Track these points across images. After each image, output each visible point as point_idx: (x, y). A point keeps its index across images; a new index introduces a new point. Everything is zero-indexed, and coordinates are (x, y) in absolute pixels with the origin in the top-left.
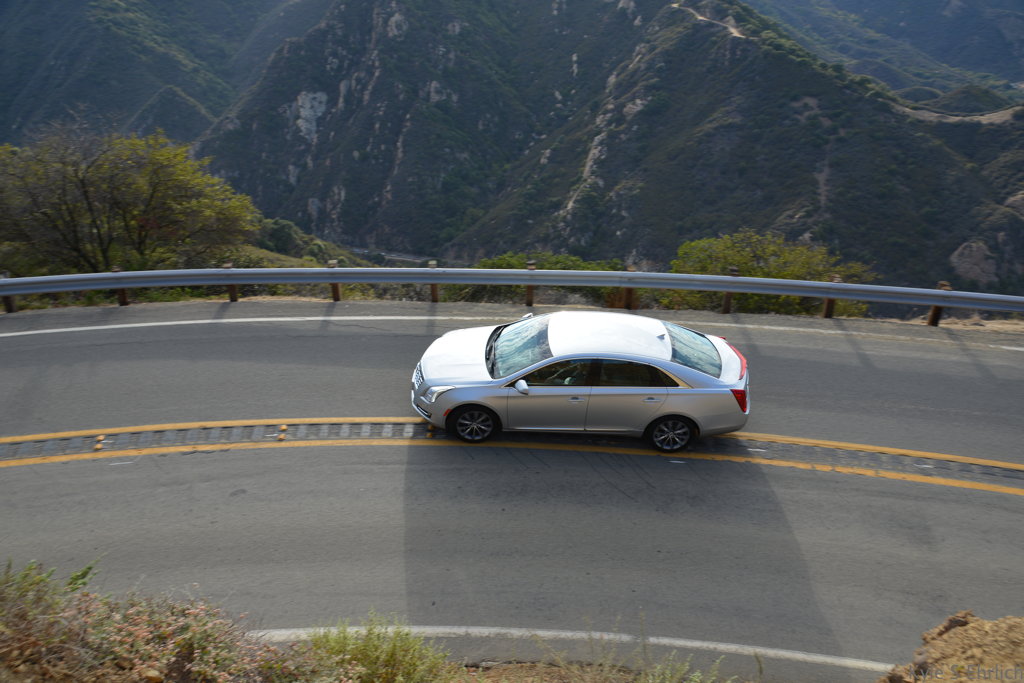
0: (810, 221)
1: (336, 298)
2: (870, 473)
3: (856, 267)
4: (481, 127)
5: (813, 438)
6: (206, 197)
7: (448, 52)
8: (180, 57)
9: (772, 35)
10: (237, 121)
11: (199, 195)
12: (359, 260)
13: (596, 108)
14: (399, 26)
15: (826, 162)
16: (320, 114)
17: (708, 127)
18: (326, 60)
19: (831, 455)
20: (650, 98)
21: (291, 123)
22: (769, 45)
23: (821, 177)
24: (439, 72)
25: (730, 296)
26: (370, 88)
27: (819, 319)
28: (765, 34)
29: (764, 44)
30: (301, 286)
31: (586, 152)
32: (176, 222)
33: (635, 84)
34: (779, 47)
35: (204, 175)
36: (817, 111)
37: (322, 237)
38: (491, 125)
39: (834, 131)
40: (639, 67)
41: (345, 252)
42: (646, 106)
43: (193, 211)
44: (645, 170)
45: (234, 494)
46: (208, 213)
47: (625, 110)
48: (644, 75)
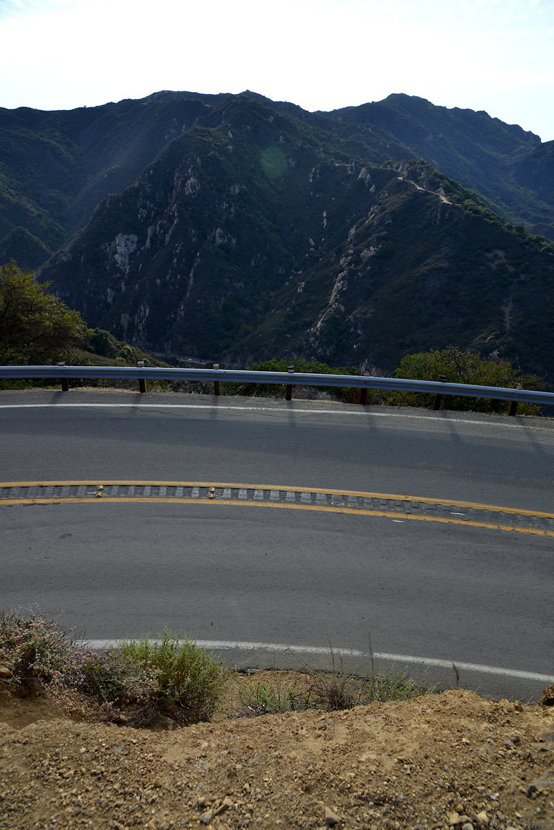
0: (498, 342)
1: (143, 390)
2: (541, 533)
3: (533, 378)
4: (253, 264)
5: (499, 505)
6: (46, 311)
7: (230, 207)
8: (29, 206)
9: (472, 203)
10: (69, 255)
11: (41, 310)
12: (158, 361)
13: (340, 253)
14: (193, 187)
15: (510, 299)
16: (132, 251)
17: (423, 269)
18: (138, 210)
19: (513, 518)
20: (380, 246)
21: (110, 257)
22: (470, 210)
23: (507, 310)
24: (223, 222)
25: (439, 397)
26: (170, 232)
27: (505, 416)
28: (466, 202)
29: (466, 209)
30: (114, 381)
31: (332, 285)
32: (22, 330)
33: (370, 235)
34: (477, 212)
35: (44, 295)
36: (504, 260)
37: (130, 344)
38: (261, 263)
39: (517, 275)
40: (373, 223)
41: (147, 355)
42: (377, 252)
43: (36, 322)
44: (376, 300)
45: (63, 536)
46: (47, 323)
47: (362, 254)
48: (376, 229)
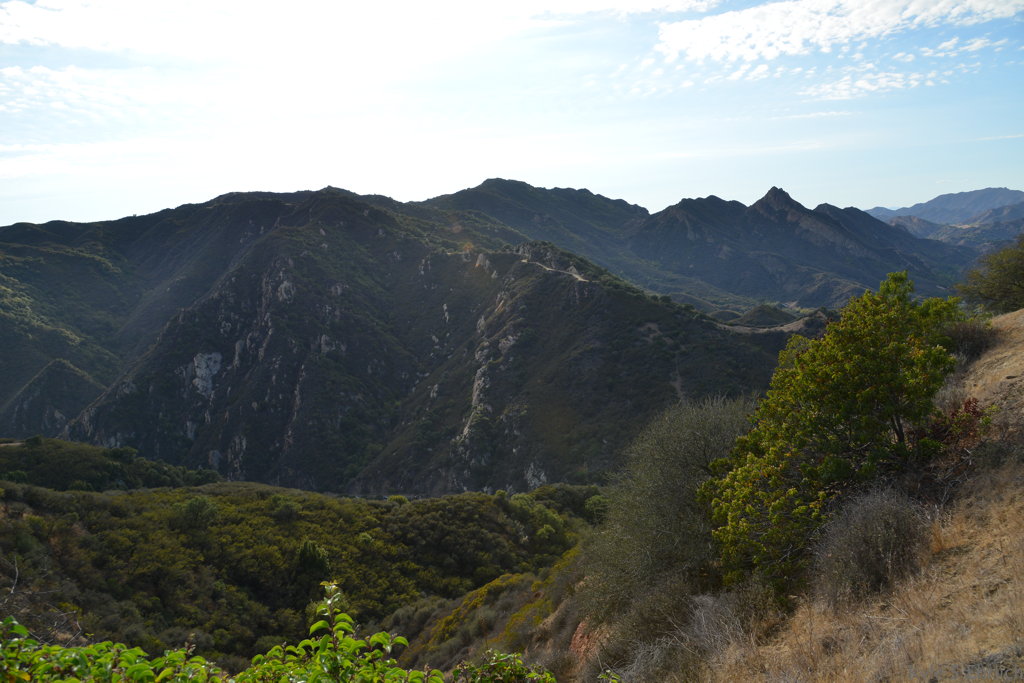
4: (370, 371)
7: (334, 309)
9: (607, 278)
10: (134, 386)
13: (472, 347)
14: (288, 292)
16: (215, 372)
17: (573, 353)
18: (220, 324)
20: (519, 334)
21: (187, 382)
22: (609, 286)
26: (264, 345)
28: (604, 278)
31: (471, 384)
33: (504, 323)
34: (617, 287)
36: (659, 333)
38: (379, 369)
40: (505, 310)
42: (517, 341)
44: (528, 393)
47: (500, 345)
48: (510, 316)
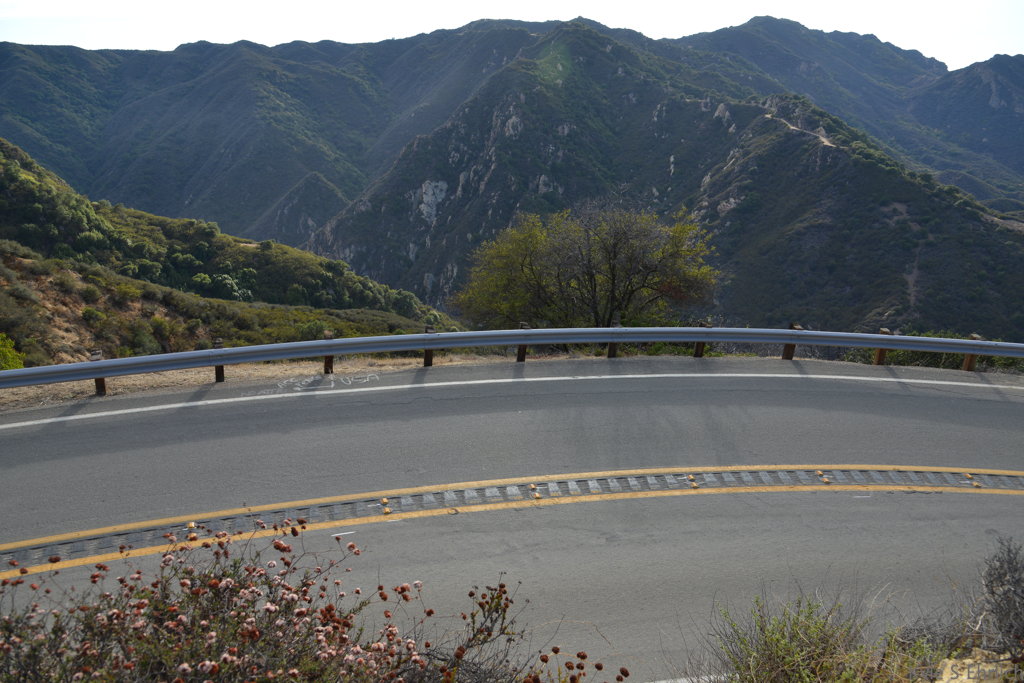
0: (900, 319)
7: (557, 150)
10: (369, 204)
13: (691, 205)
14: (515, 127)
15: (915, 264)
16: (440, 200)
17: (799, 226)
20: (742, 198)
22: (859, 154)
23: (911, 279)
24: (548, 167)
26: (486, 179)
29: (853, 153)
33: (730, 184)
34: (868, 156)
39: (923, 235)
42: (738, 204)
47: (719, 207)
48: (737, 177)
